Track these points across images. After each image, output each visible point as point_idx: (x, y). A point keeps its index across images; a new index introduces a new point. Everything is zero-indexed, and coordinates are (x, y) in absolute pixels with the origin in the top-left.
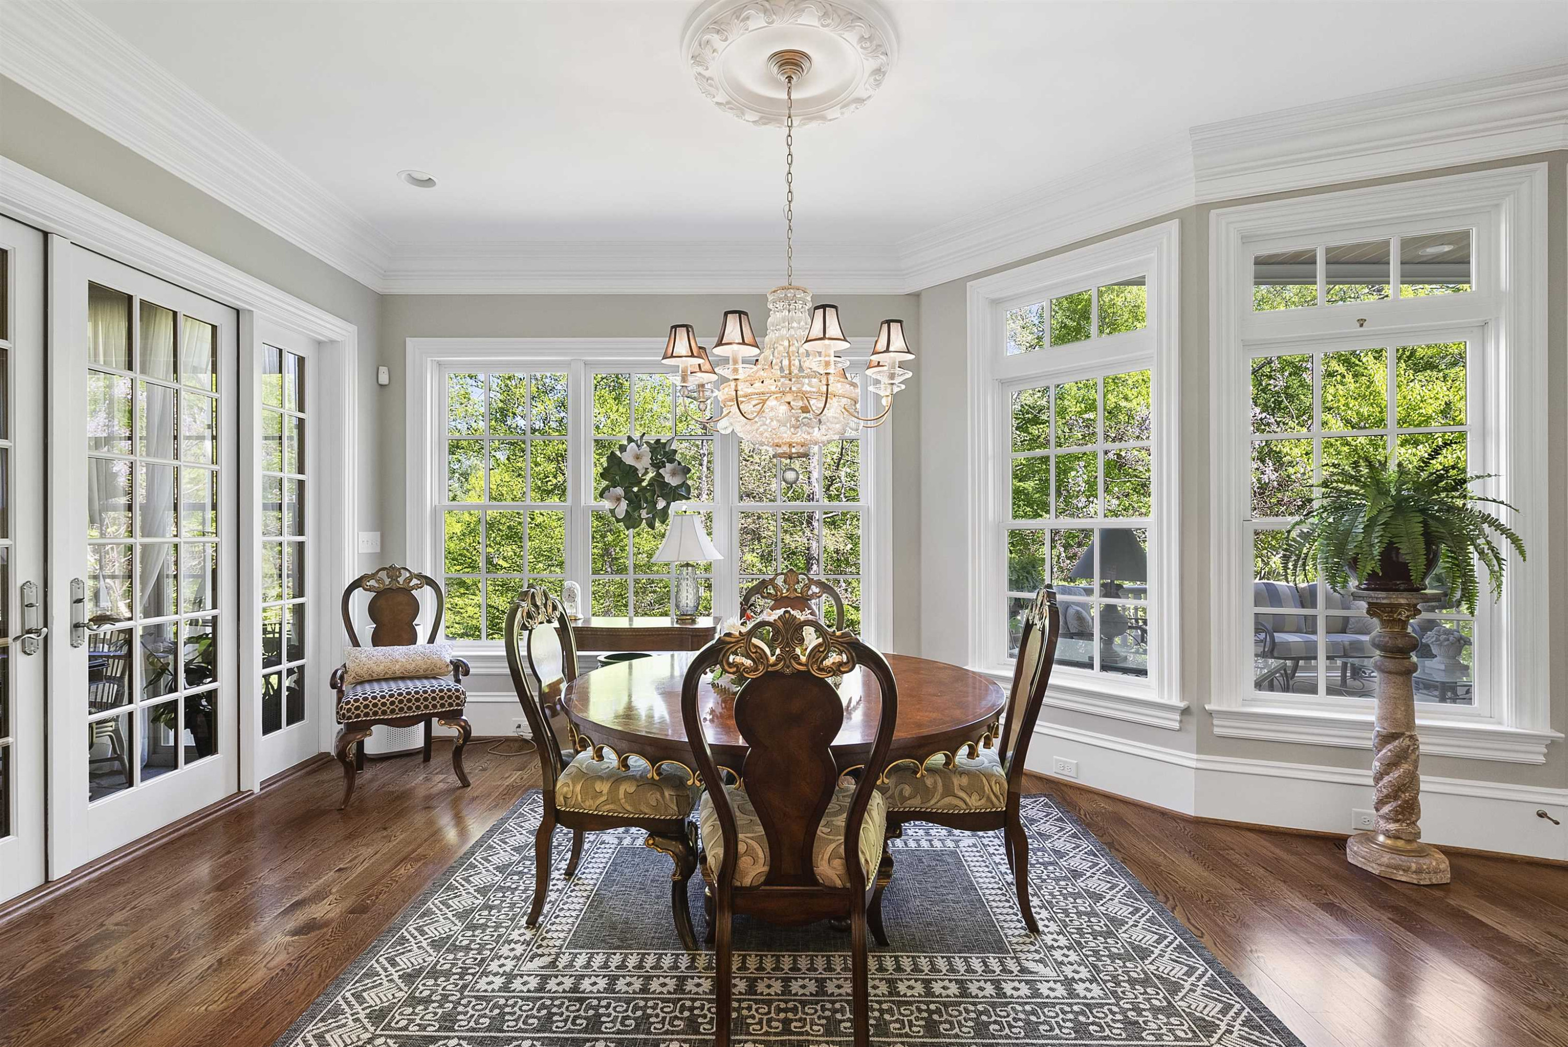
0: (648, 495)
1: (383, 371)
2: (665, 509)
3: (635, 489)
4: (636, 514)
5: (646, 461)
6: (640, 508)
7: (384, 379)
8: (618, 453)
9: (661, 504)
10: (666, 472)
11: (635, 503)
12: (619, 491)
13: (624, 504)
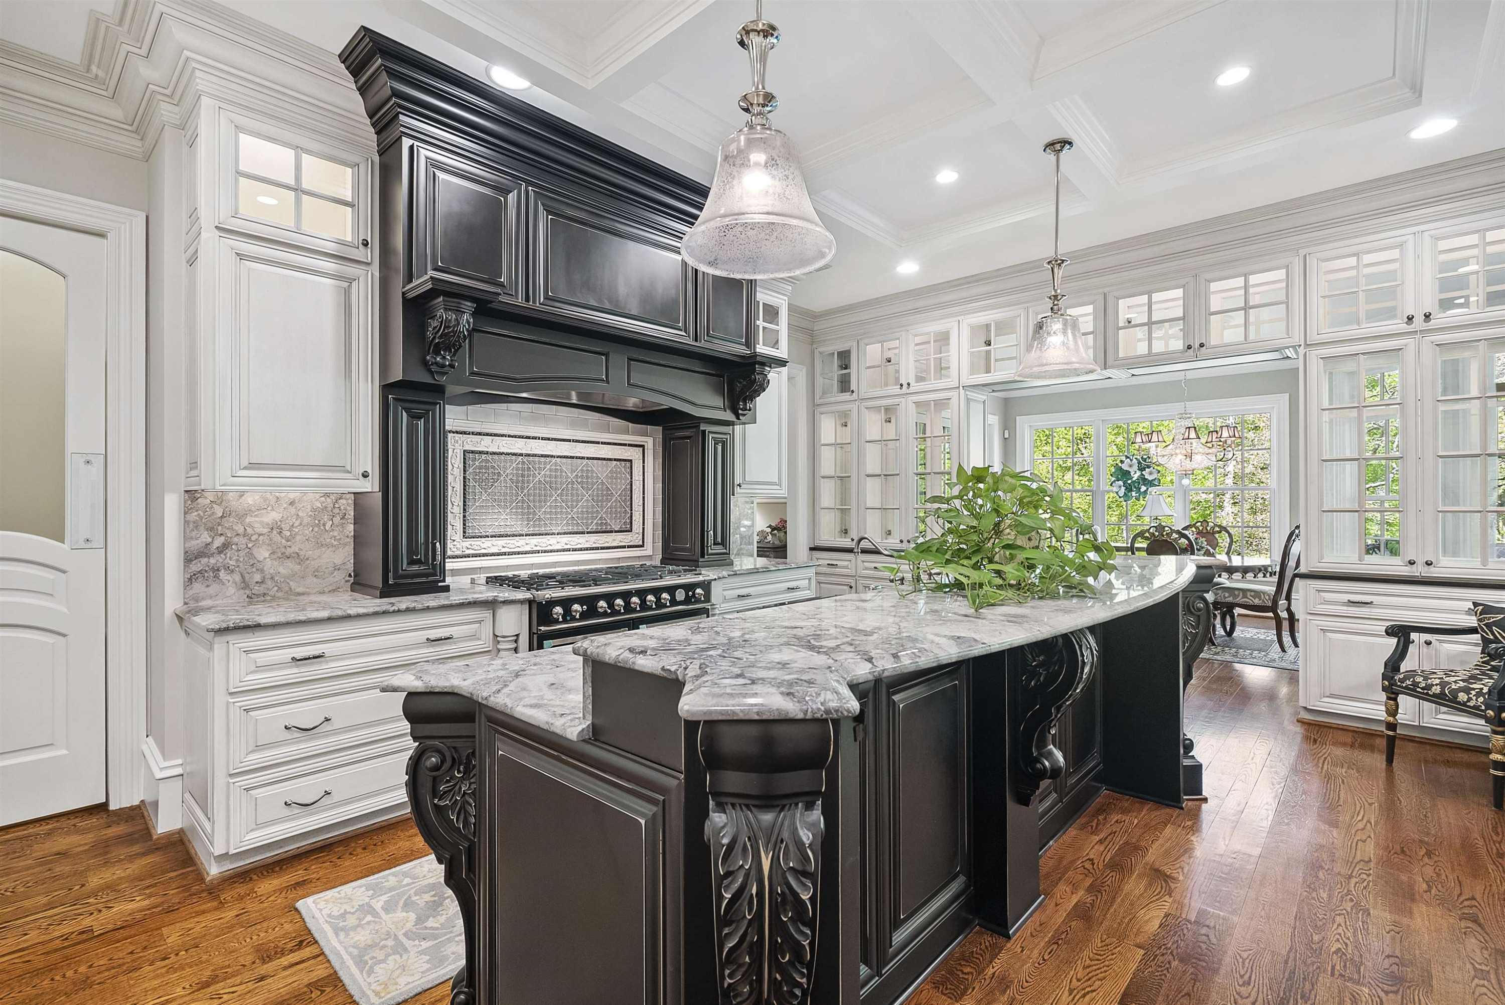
0: (1136, 484)
1: (1006, 431)
2: (1146, 492)
3: (1129, 482)
4: (1130, 494)
5: (1136, 467)
6: (1132, 490)
7: (1007, 436)
8: (1120, 465)
9: (1143, 488)
10: (1146, 473)
11: (1129, 489)
12: (1121, 483)
13: (1123, 489)
